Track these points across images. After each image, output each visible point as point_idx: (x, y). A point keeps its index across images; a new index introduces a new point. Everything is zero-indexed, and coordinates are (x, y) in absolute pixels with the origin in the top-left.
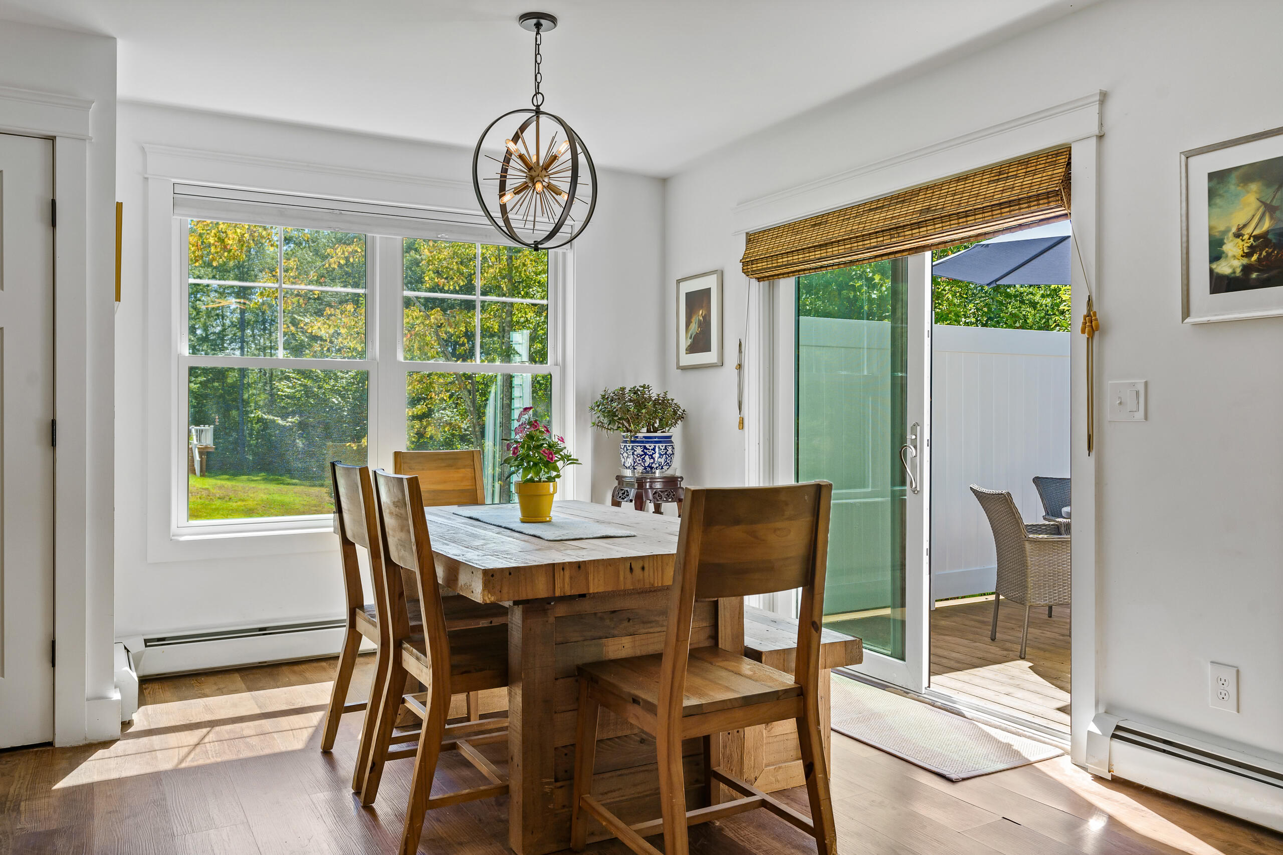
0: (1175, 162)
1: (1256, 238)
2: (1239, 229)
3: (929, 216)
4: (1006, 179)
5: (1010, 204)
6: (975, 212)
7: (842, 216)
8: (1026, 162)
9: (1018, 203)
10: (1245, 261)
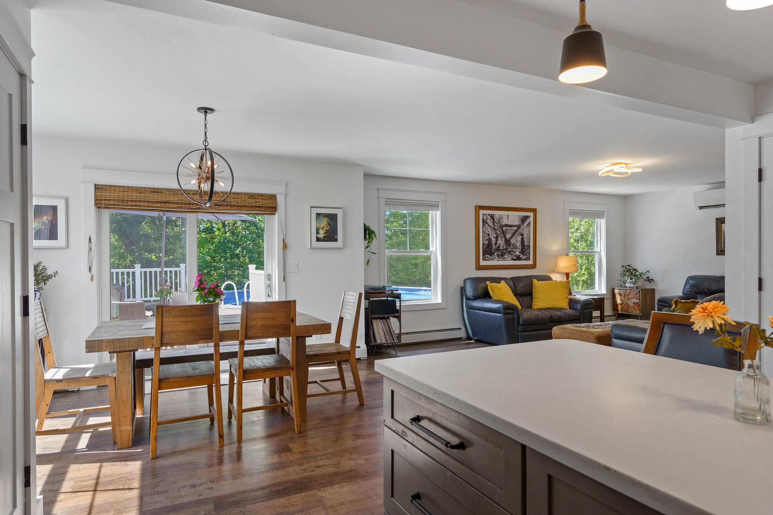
0: (309, 208)
4: (255, 198)
5: (258, 207)
6: (244, 206)
7: (172, 192)
8: (261, 195)
9: (262, 207)
10: (324, 235)
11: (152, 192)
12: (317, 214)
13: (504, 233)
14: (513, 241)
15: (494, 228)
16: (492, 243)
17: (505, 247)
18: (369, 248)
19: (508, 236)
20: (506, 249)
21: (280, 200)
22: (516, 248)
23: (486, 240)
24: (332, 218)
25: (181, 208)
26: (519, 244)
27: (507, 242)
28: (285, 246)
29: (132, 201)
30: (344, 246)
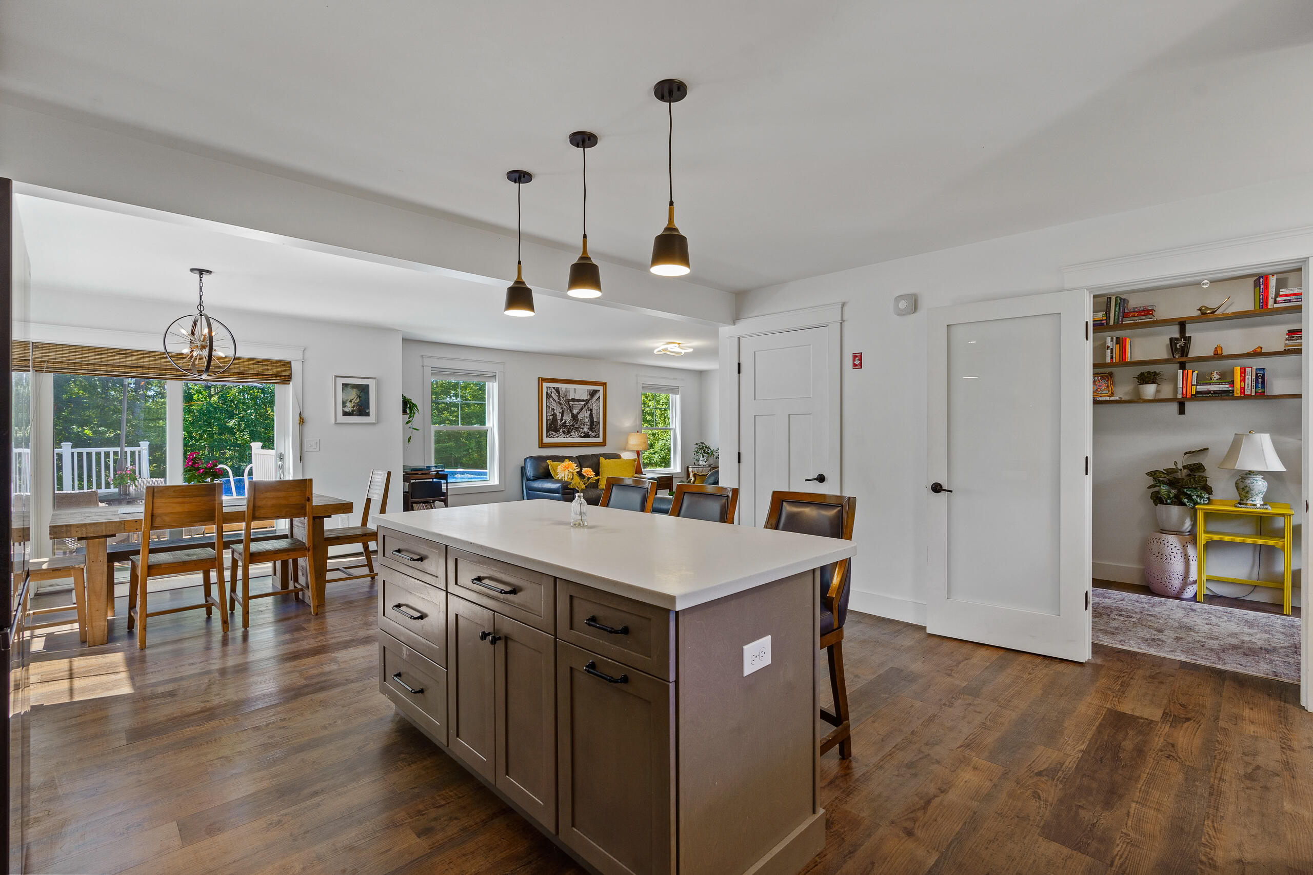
0: (333, 378)
4: (263, 365)
5: (266, 375)
6: (248, 374)
7: (146, 354)
8: (271, 361)
9: (271, 375)
10: (352, 409)
11: (117, 354)
13: (571, 408)
14: (580, 417)
15: (559, 403)
16: (557, 418)
17: (571, 423)
18: (410, 423)
19: (575, 411)
20: (573, 425)
21: (296, 368)
22: (584, 425)
23: (551, 415)
24: (363, 390)
25: (160, 374)
26: (587, 420)
27: (575, 417)
28: (302, 421)
29: (88, 364)
30: (378, 421)
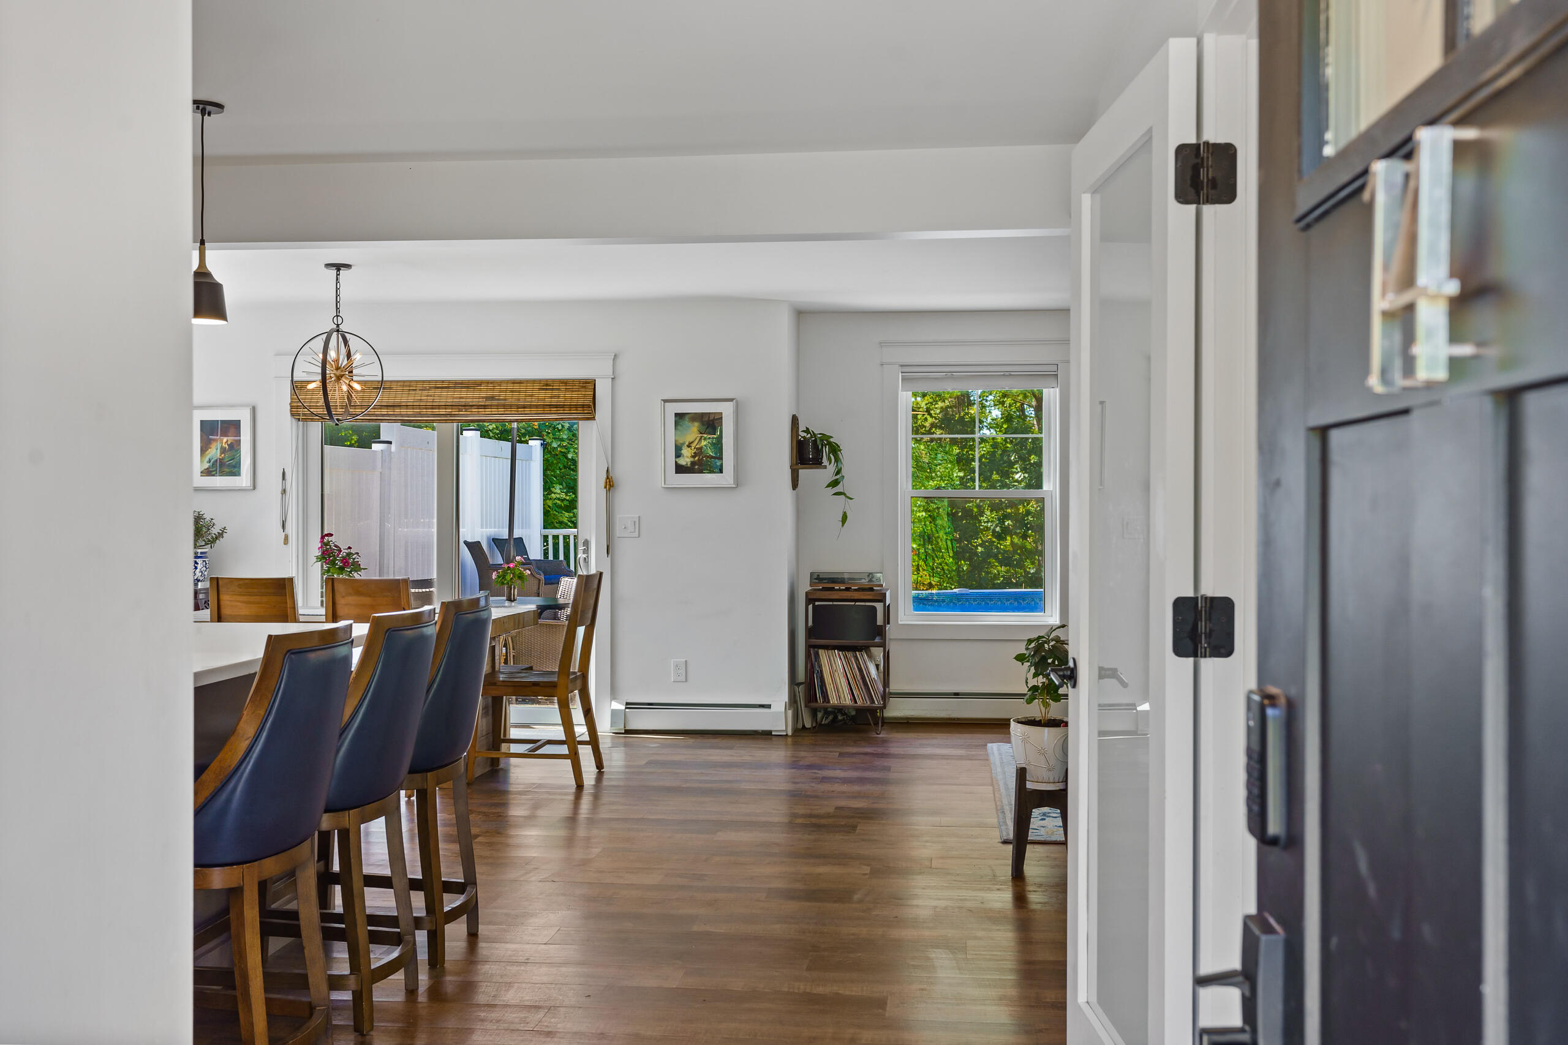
0: (658, 404)
1: (698, 449)
2: (690, 443)
3: (495, 402)
4: (552, 389)
5: (556, 406)
6: (530, 406)
8: (564, 382)
9: (563, 406)
10: (692, 459)
12: (677, 415)
18: (839, 486)
21: (603, 391)
24: (710, 424)
28: (610, 484)
30: (738, 483)
